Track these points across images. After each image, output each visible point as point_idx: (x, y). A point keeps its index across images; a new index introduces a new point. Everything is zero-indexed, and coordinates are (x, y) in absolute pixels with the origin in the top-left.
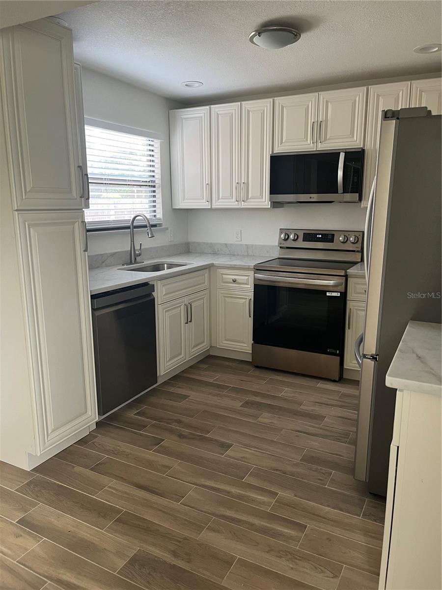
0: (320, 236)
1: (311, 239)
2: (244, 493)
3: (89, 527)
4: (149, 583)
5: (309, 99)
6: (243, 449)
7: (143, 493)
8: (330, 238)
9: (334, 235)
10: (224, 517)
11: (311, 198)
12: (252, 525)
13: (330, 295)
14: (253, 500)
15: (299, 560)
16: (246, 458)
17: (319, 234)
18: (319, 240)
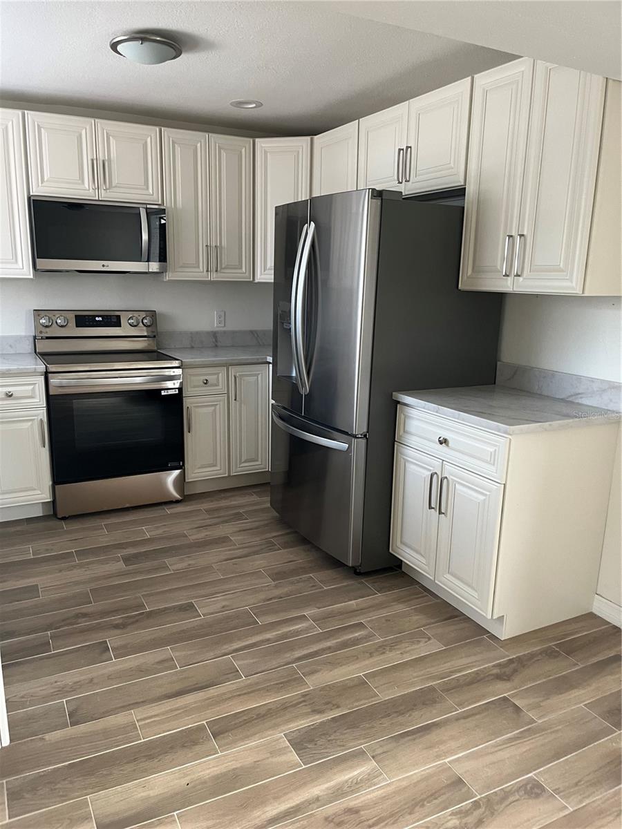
0: (100, 319)
1: (87, 323)
2: (279, 632)
3: (200, 764)
4: (343, 746)
5: (83, 125)
6: (207, 601)
7: (191, 696)
8: (115, 320)
9: (119, 316)
10: (299, 659)
11: (103, 266)
12: (329, 648)
13: (166, 394)
14: (297, 633)
15: (396, 645)
16: (228, 606)
17: (98, 316)
18: (99, 324)
